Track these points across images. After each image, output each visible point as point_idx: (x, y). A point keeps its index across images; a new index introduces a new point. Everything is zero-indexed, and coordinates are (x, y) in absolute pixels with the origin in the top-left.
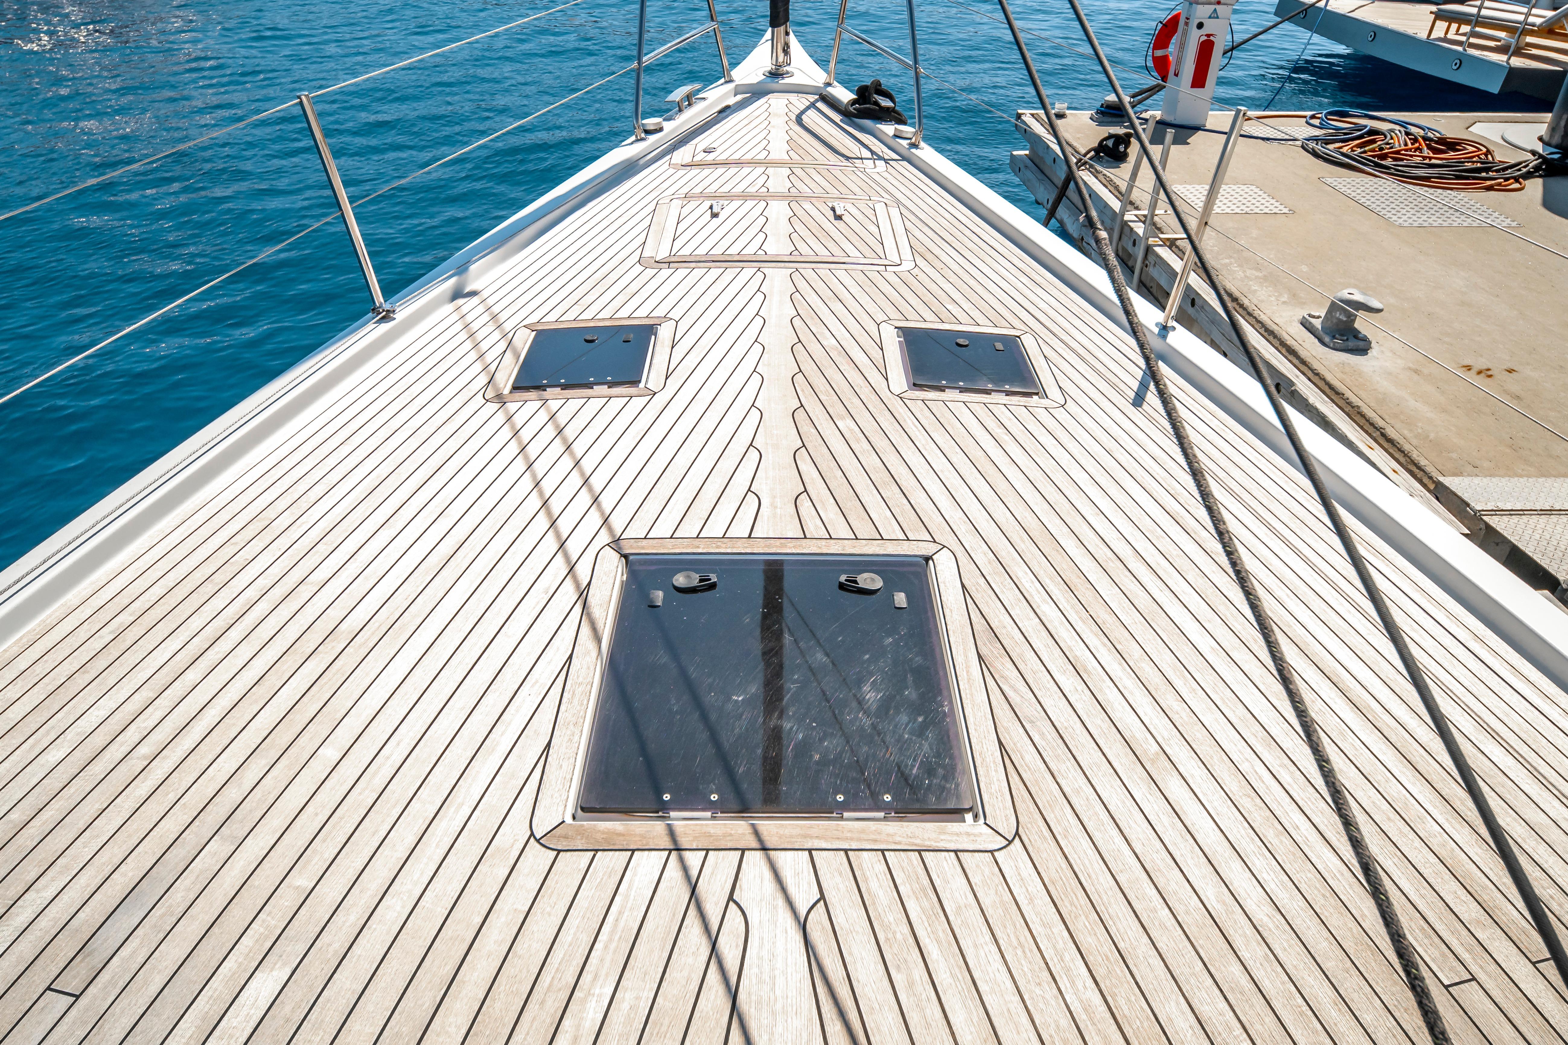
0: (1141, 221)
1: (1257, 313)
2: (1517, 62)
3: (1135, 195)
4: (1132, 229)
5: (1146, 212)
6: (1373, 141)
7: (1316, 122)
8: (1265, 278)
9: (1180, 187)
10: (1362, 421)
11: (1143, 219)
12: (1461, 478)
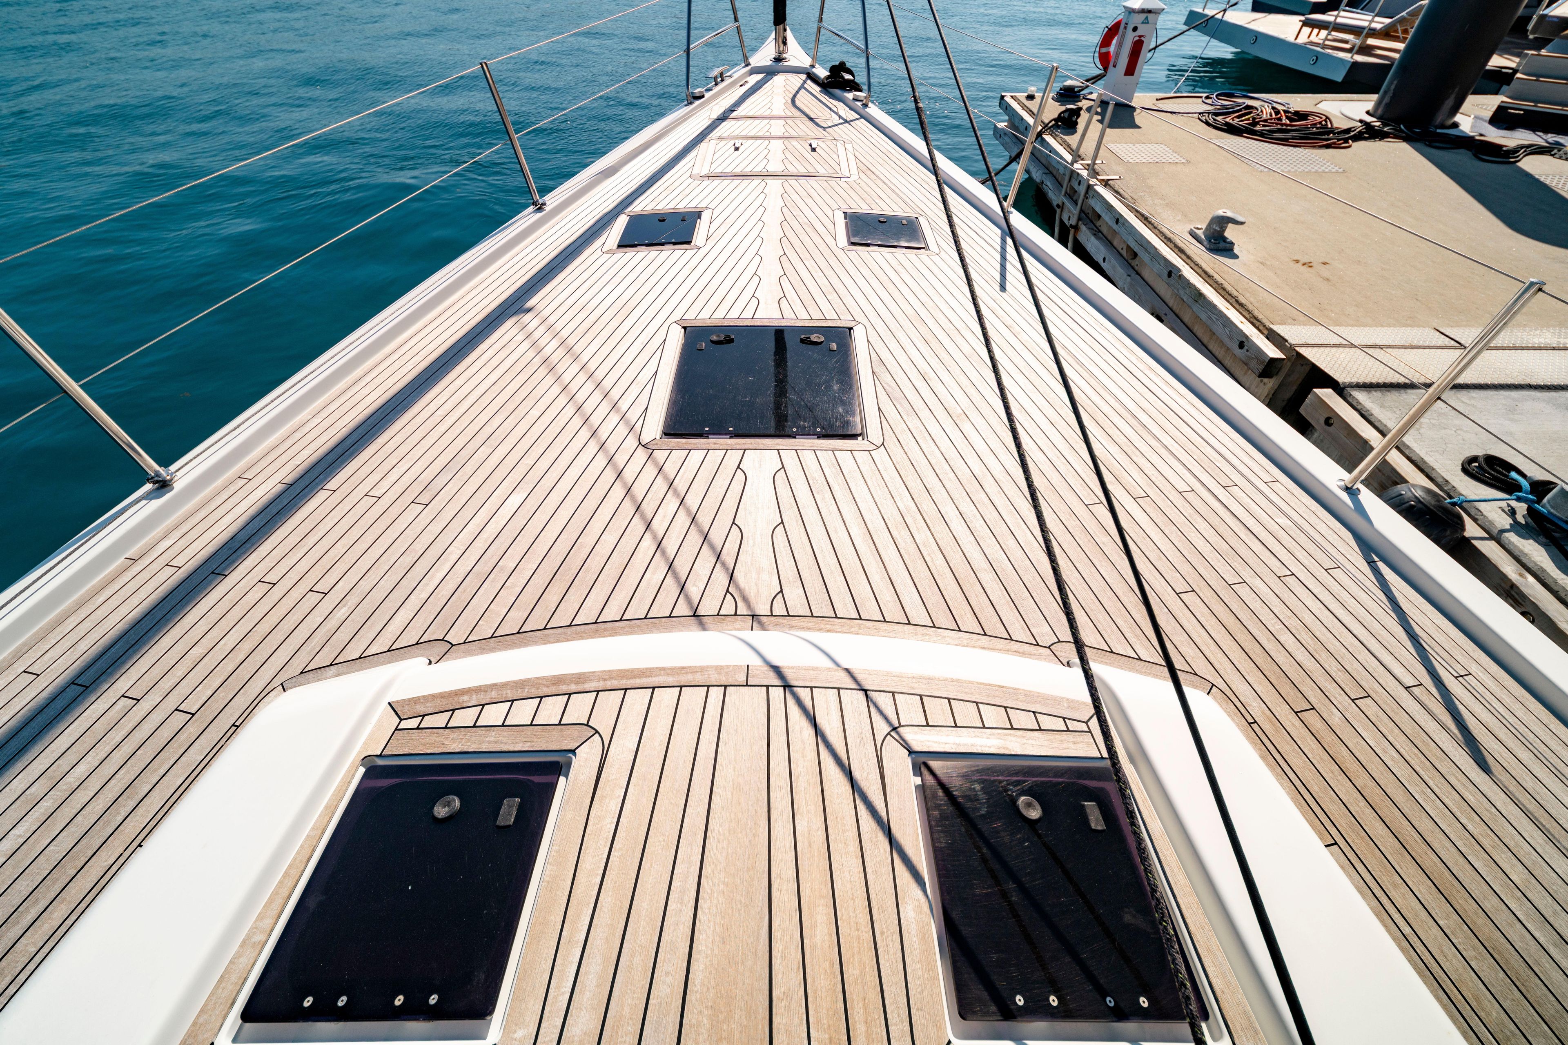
0: (1085, 169)
1: (1159, 227)
2: (1360, 58)
3: (1082, 151)
4: (1078, 174)
5: (1089, 162)
6: (1251, 113)
7: (1209, 101)
8: (1167, 205)
9: (1112, 145)
10: (1223, 293)
11: (1087, 167)
12: (1284, 326)
